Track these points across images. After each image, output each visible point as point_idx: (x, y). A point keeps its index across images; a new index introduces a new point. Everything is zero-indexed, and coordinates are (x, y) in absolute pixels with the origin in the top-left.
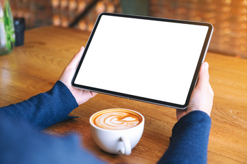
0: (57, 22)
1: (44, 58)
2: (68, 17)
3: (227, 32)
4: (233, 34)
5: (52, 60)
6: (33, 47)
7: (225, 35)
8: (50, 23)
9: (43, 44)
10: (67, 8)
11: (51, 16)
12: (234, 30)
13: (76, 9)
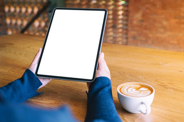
0: (10, 33)
1: (15, 53)
2: (17, 29)
3: (111, 34)
4: (115, 35)
5: (21, 54)
6: (5, 47)
7: (110, 36)
8: (6, 34)
9: (12, 44)
10: (16, 24)
11: (7, 29)
12: (115, 33)
13: (22, 25)
